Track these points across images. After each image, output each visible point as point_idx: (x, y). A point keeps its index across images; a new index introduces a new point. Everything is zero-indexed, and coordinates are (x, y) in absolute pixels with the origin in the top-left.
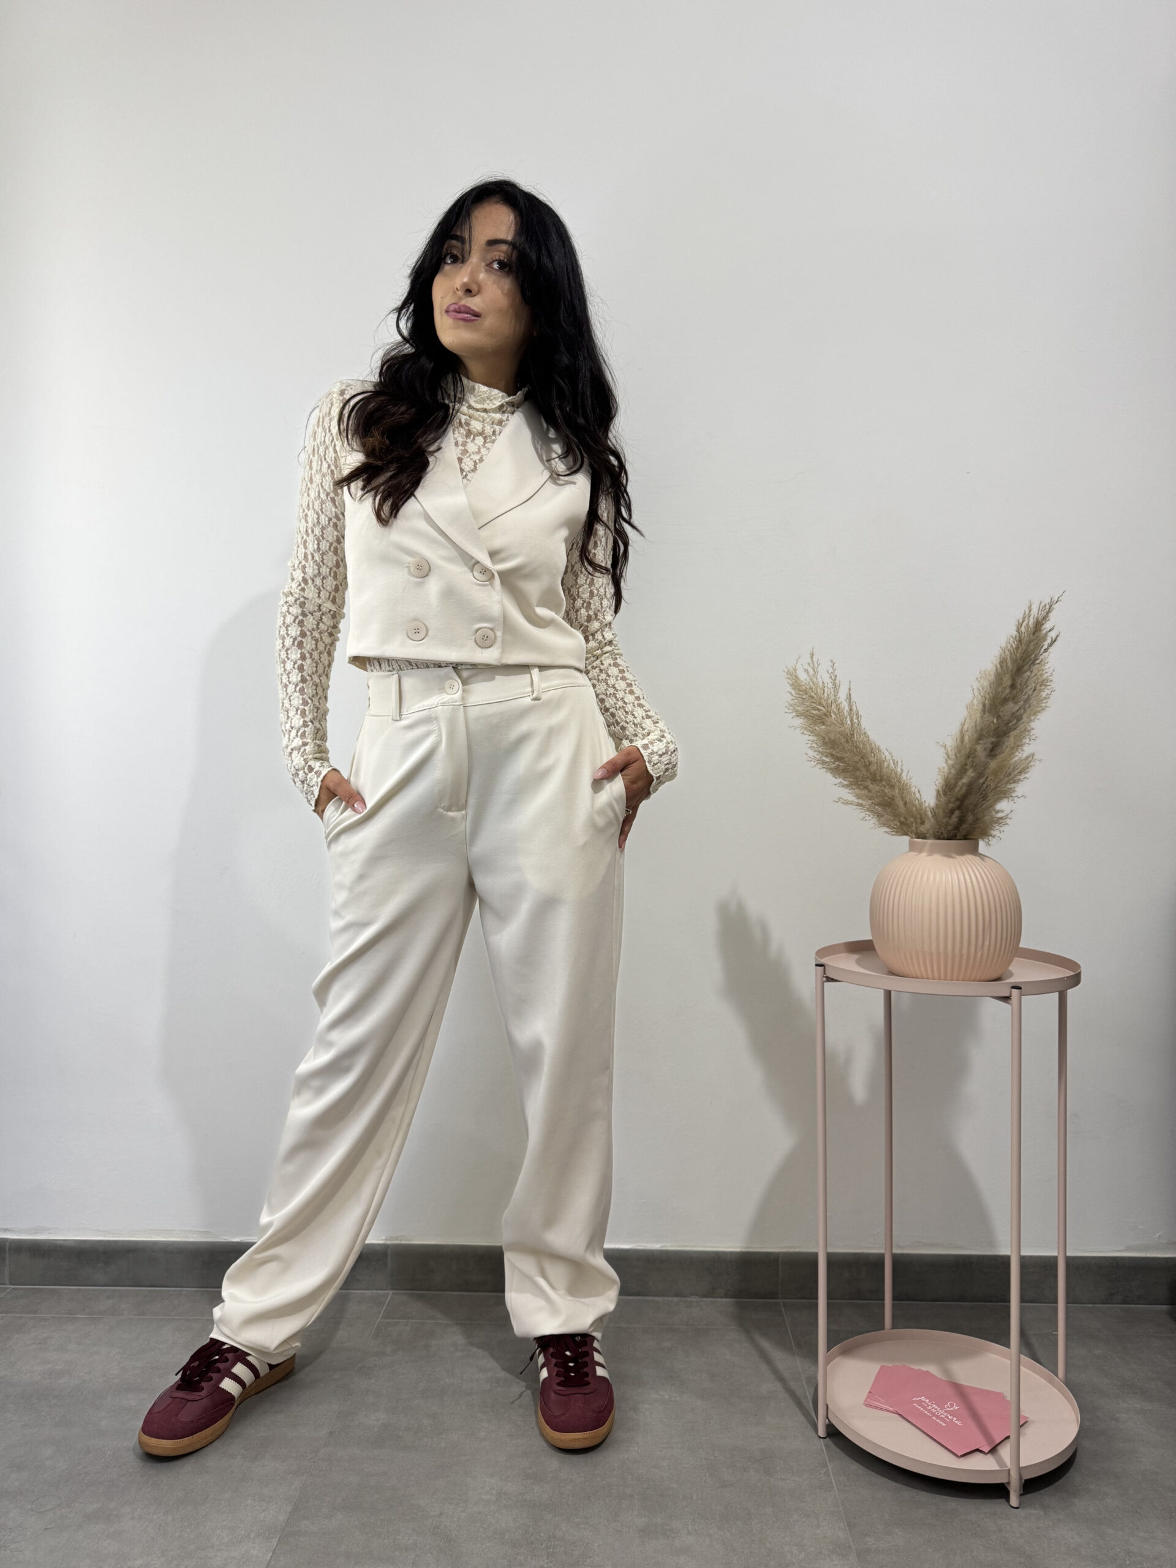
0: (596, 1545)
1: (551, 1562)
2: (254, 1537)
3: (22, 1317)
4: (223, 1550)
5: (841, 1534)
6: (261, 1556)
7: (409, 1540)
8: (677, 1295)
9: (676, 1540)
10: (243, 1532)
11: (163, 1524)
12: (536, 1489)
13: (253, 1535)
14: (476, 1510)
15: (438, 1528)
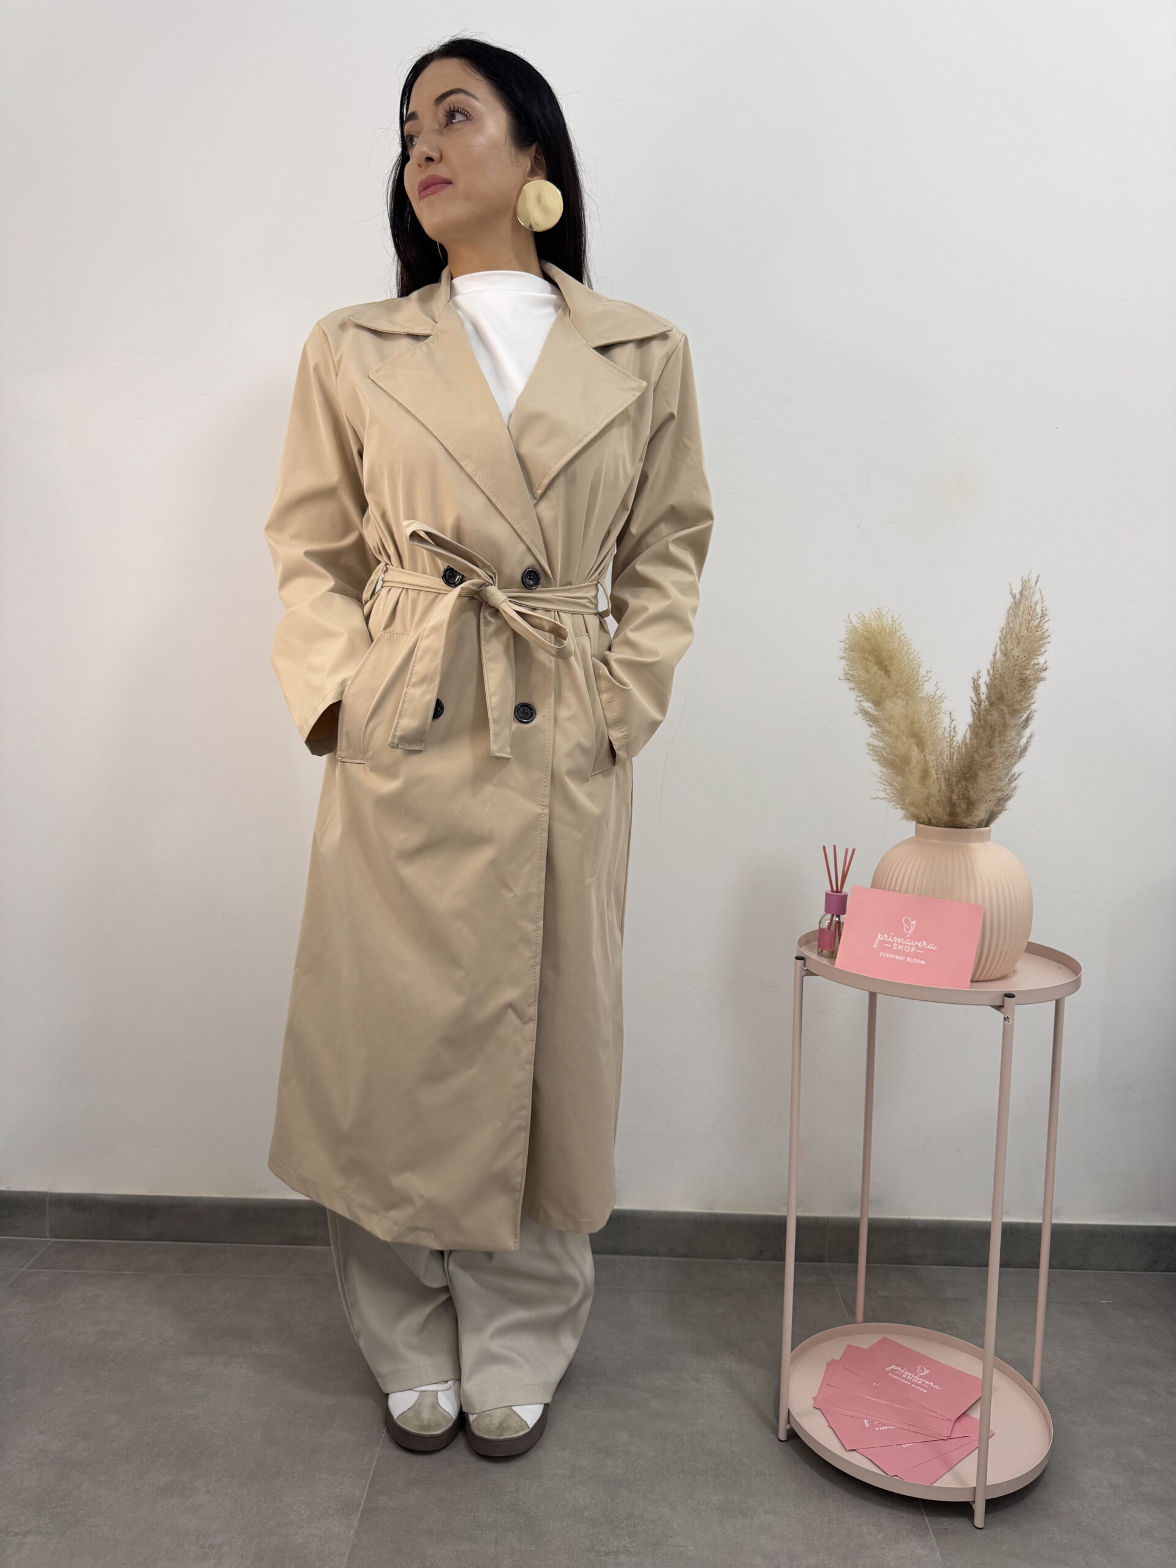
0: (675, 1524)
1: (634, 1542)
2: (333, 1514)
3: (66, 1274)
4: (303, 1527)
6: (344, 1533)
7: (488, 1517)
8: (725, 1257)
9: (755, 1519)
10: (321, 1508)
11: (239, 1499)
12: (609, 1463)
13: (331, 1511)
14: (552, 1485)
15: (516, 1505)
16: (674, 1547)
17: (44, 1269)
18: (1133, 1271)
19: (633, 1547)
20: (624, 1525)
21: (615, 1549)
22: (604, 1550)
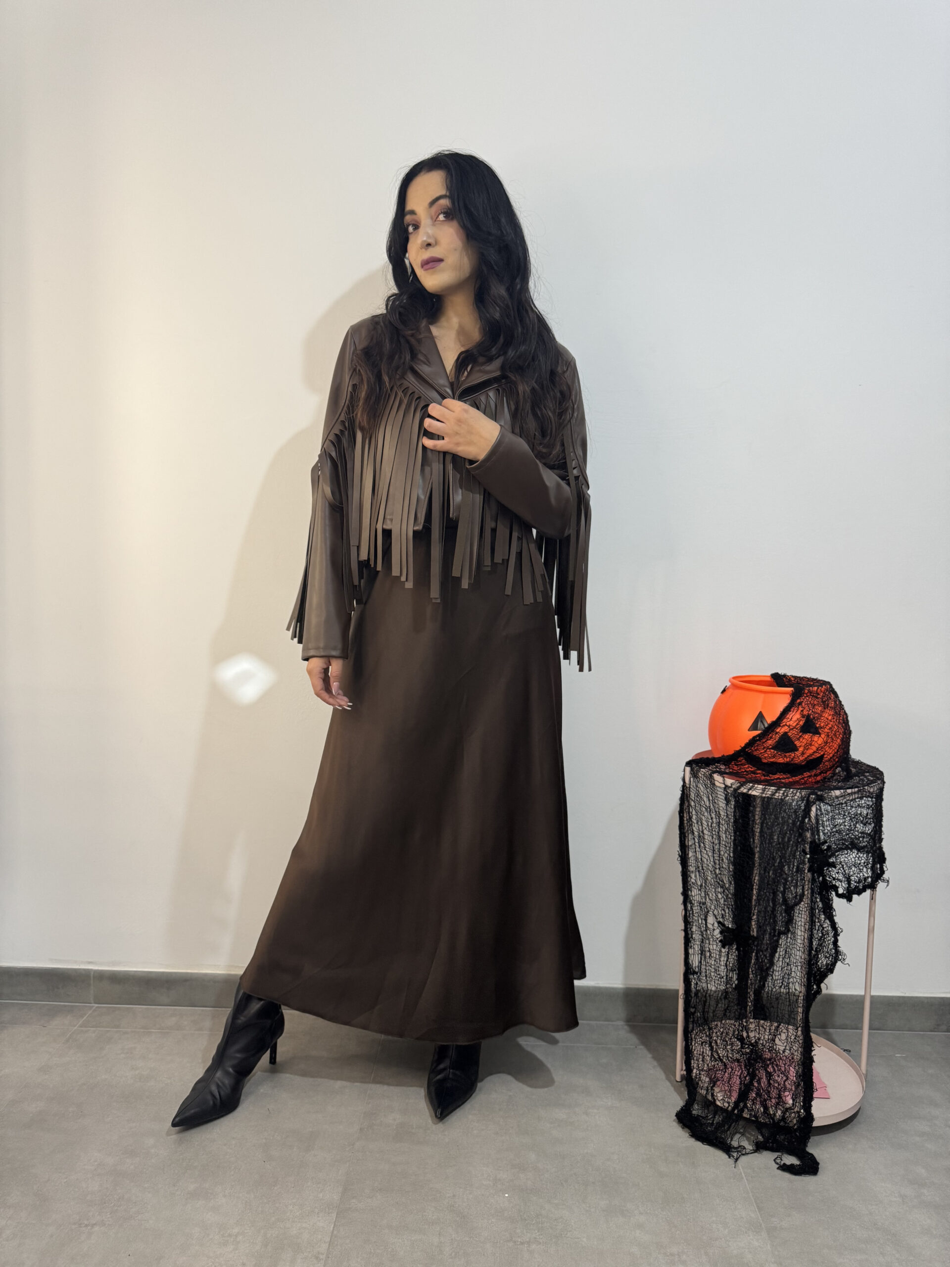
0: (573, 1221)
1: (542, 1235)
2: (318, 1212)
3: (108, 1031)
4: (296, 1222)
5: (753, 1215)
6: (326, 1227)
7: (433, 1216)
8: (607, 1020)
9: (632, 1219)
10: (309, 1208)
11: (248, 1201)
12: (522, 1176)
13: (316, 1210)
14: (480, 1193)
15: (454, 1207)
16: (571, 1238)
17: (91, 1027)
18: (923, 1031)
19: (542, 1239)
20: (534, 1222)
21: (528, 1240)
22: (519, 1240)
